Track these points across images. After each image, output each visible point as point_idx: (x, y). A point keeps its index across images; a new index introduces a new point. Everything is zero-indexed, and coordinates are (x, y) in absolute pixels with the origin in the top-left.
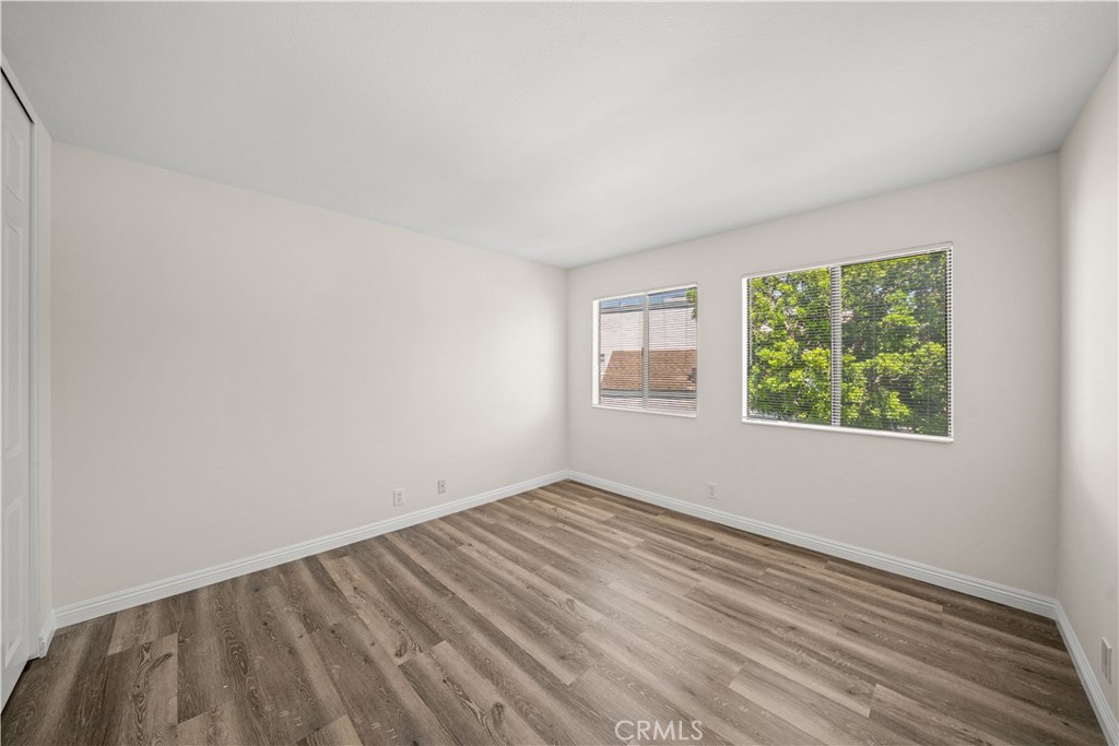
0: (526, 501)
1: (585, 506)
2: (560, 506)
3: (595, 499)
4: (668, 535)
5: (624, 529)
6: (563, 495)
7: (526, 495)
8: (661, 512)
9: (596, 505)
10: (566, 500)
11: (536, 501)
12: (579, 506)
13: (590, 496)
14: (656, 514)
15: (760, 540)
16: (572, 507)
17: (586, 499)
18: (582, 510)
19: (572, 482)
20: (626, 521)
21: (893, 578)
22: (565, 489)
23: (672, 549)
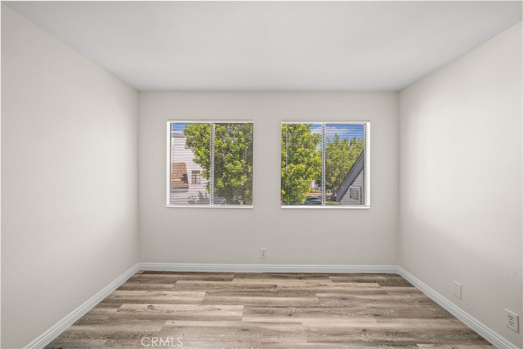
0: (113, 311)
1: (176, 293)
2: (154, 302)
3: (178, 282)
4: (253, 294)
5: (223, 302)
6: (147, 289)
7: (107, 302)
8: (232, 276)
9: (183, 288)
10: (156, 292)
11: (124, 306)
12: (172, 295)
13: (174, 282)
14: (231, 280)
15: (295, 276)
16: (166, 298)
17: (171, 286)
18: (176, 298)
19: (146, 272)
20: (218, 293)
21: (353, 276)
22: (144, 282)
23: (265, 304)
